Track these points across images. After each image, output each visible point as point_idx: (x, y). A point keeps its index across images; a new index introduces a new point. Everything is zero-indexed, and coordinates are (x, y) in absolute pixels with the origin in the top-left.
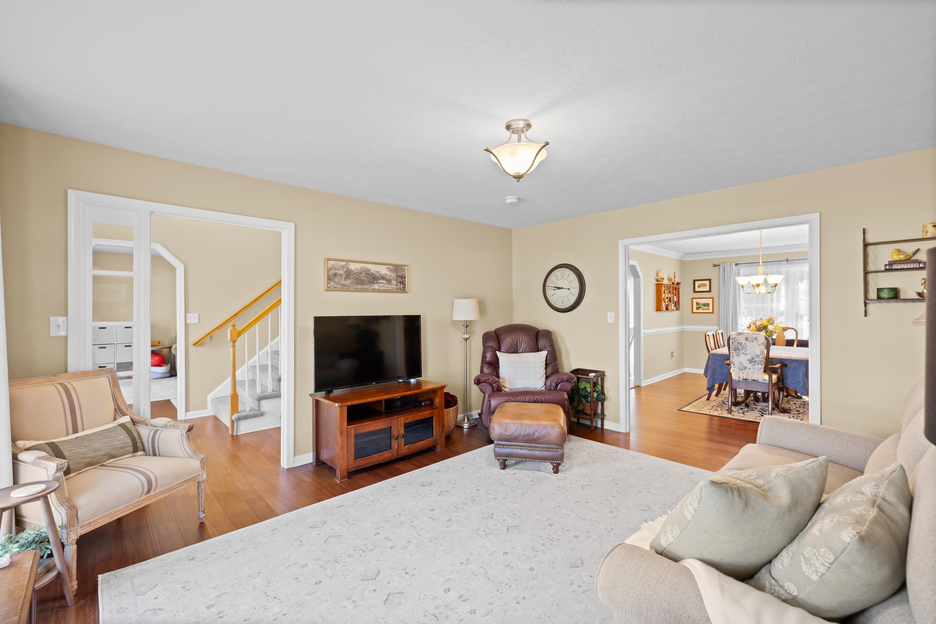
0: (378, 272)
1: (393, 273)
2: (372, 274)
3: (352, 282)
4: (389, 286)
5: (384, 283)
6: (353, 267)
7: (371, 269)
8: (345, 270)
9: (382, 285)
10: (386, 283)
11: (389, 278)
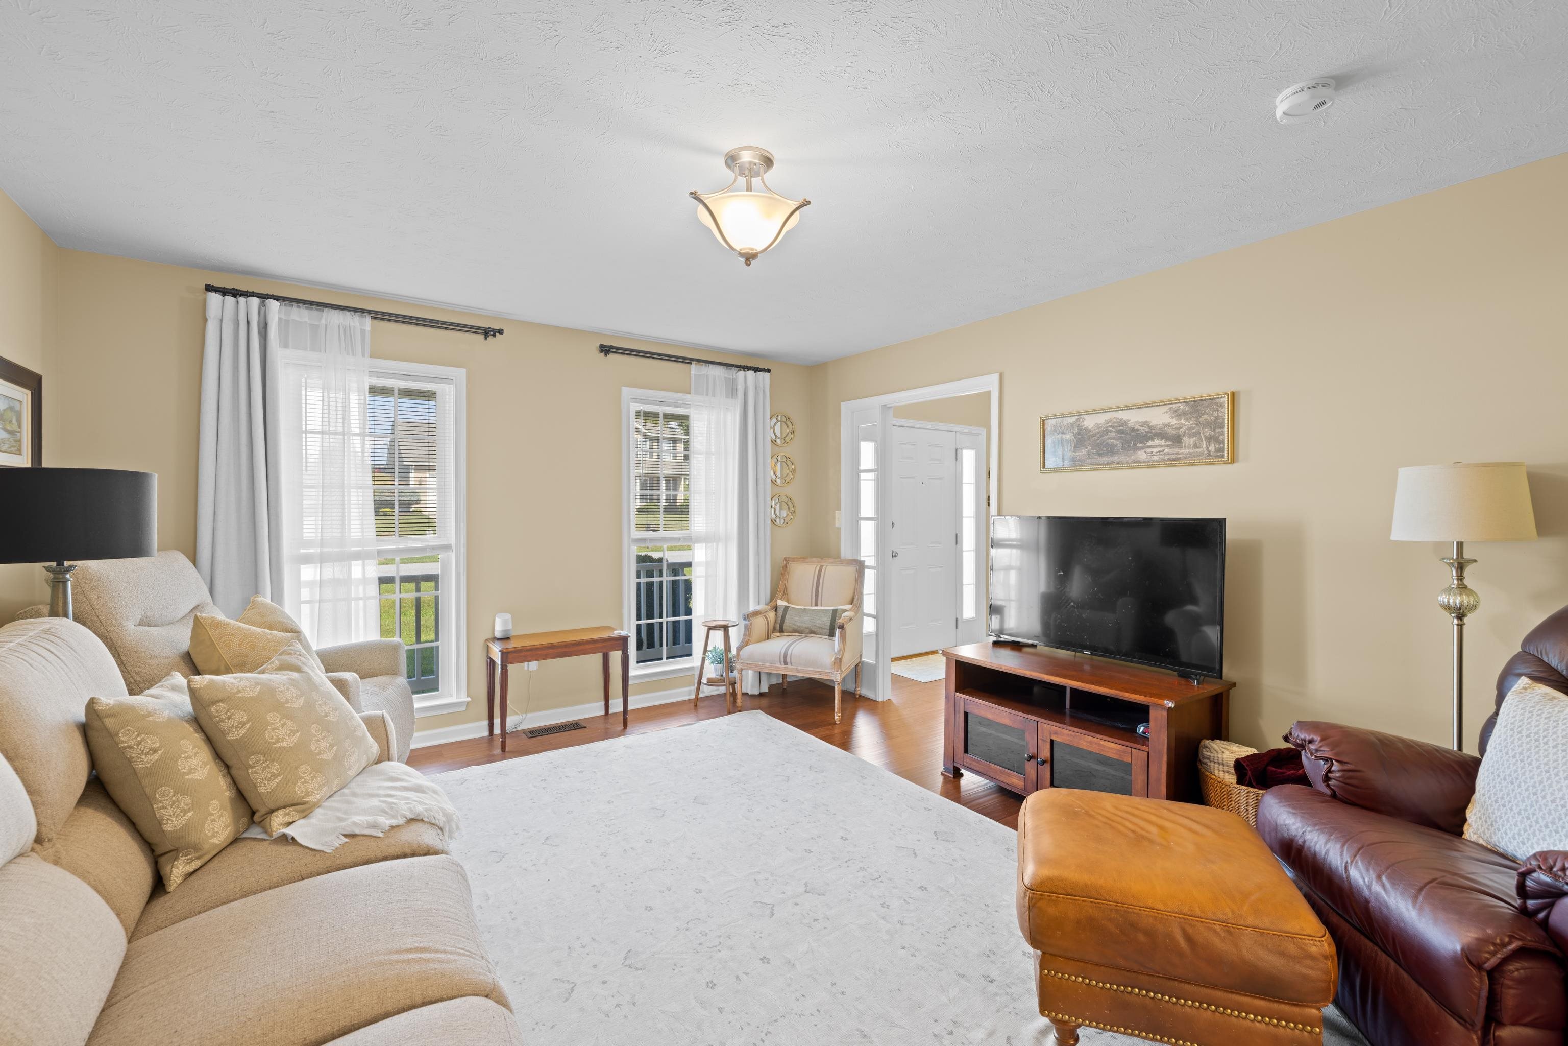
0: (1146, 424)
1: (1186, 420)
2: (1133, 430)
3: (1089, 452)
4: (1175, 450)
5: (1162, 446)
6: (1090, 422)
7: (1128, 421)
8: (1076, 430)
9: (1155, 450)
10: (1168, 446)
11: (1174, 432)
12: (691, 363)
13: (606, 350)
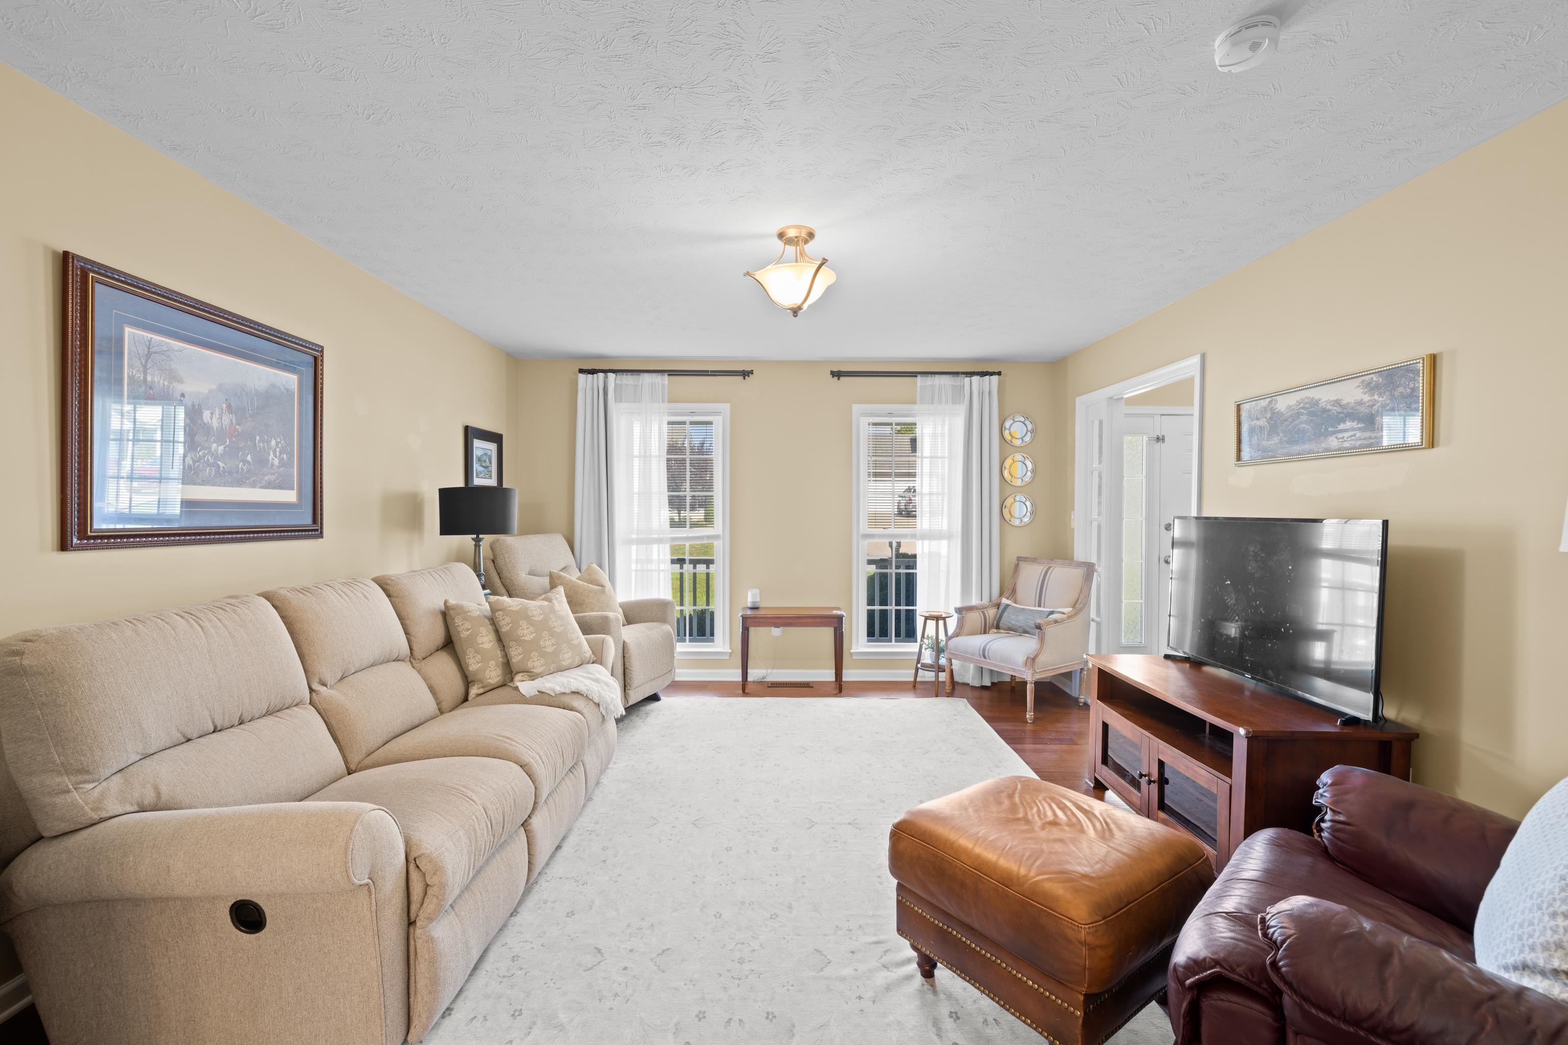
0: (1337, 402)
1: (1380, 395)
2: (1325, 411)
3: (1281, 440)
4: (1367, 434)
5: (1354, 429)
6: (1283, 404)
7: (1320, 400)
8: (1269, 415)
9: (1346, 435)
10: (1360, 429)
11: (1367, 411)
12: (917, 376)
13: (837, 374)
